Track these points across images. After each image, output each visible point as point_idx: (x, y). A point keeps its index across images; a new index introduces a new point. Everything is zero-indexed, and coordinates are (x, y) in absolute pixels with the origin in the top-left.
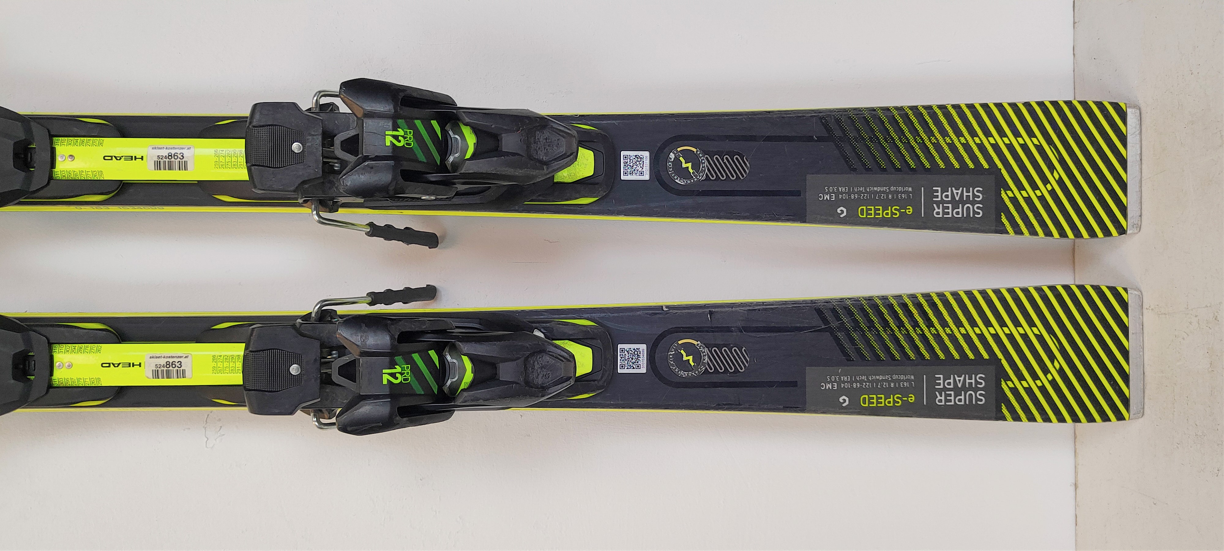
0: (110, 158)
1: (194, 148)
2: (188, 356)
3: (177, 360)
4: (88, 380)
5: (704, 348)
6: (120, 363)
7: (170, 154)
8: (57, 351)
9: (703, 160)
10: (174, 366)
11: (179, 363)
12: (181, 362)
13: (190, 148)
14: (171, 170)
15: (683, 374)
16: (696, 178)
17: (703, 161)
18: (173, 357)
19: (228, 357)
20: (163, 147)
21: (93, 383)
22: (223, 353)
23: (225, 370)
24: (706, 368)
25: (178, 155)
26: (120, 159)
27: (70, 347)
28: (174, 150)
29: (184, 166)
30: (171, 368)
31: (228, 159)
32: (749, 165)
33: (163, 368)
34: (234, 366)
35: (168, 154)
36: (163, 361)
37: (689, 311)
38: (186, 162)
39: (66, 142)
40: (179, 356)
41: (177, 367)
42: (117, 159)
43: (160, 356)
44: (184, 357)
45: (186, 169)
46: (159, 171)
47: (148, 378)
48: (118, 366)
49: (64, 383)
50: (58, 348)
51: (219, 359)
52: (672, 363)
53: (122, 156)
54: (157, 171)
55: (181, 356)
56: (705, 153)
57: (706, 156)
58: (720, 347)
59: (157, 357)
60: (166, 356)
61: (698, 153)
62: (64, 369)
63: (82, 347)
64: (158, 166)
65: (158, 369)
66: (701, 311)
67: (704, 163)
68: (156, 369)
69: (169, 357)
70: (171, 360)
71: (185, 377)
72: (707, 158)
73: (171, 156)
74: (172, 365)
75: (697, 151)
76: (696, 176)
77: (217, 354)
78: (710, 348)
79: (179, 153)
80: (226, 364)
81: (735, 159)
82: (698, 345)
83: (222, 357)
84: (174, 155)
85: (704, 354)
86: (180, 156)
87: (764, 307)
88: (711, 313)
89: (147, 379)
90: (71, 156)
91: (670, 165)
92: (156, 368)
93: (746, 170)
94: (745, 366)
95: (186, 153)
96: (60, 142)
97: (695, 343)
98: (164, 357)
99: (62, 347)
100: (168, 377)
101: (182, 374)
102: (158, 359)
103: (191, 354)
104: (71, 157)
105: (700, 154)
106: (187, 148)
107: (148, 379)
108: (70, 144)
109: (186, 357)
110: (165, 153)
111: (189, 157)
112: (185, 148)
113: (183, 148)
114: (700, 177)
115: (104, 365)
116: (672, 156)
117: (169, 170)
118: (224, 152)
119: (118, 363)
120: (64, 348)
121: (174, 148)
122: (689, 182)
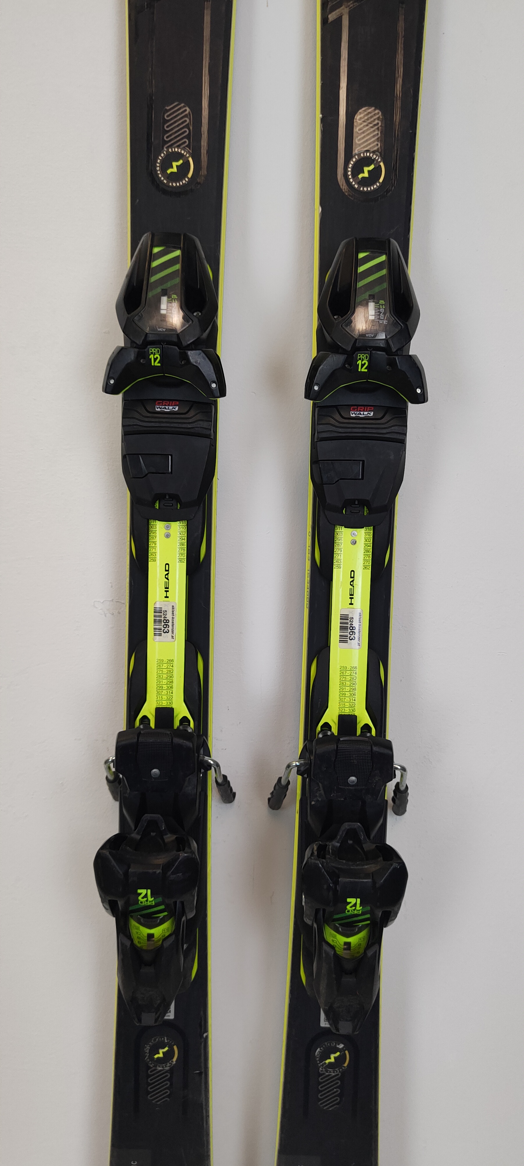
0: (352, 576)
1: (359, 649)
2: (173, 638)
3: (170, 629)
4: (154, 551)
5: (169, 1066)
6: (168, 580)
7: (354, 628)
8: (181, 524)
9: (337, 1072)
10: (165, 626)
11: (167, 631)
12: (168, 632)
13: (359, 646)
14: (340, 628)
15: (147, 1048)
16: (321, 1066)
17: (335, 1072)
18: (173, 626)
19: (172, 673)
20: (361, 622)
21: (152, 554)
22: (175, 668)
23: (160, 670)
24: (152, 1068)
25: (353, 635)
26: (351, 585)
27: (184, 535)
28: (358, 632)
29: (343, 640)
30: (163, 624)
31: (348, 678)
32: (330, 1109)
33: (163, 617)
34: (164, 678)
35: (354, 627)
36: (169, 617)
37: (203, 1055)
38: (346, 642)
39: (369, 537)
40: (173, 630)
41: (164, 629)
42: (351, 582)
43: (174, 615)
44: (173, 635)
45: (341, 641)
46: (340, 618)
47: (155, 604)
48: (166, 578)
49: (152, 529)
50: (183, 525)
51: (170, 665)
52: (157, 1040)
53: (353, 587)
54: (339, 616)
55: (173, 632)
56: (343, 1073)
57: (340, 1074)
58: (170, 1079)
59: (173, 611)
60: (174, 619)
61: (343, 1068)
62: (165, 531)
63: (184, 545)
64: (344, 618)
65: (163, 613)
66: (203, 1065)
67: (334, 1073)
68: (162, 611)
69: (173, 622)
70: (170, 624)
71: (154, 635)
72: (338, 1075)
73: (353, 629)
74: (166, 625)
75: (344, 1067)
76: (322, 1065)
77: (175, 663)
78: (169, 1071)
79: (355, 636)
80: (165, 671)
81: (337, 1098)
82: (173, 1062)
83: (172, 668)
84: (352, 632)
85: (164, 1067)
86: (352, 636)
87: (205, 1117)
88: (201, 1073)
89: (154, 602)
90: (356, 542)
91: (333, 1044)
92: (164, 611)
93: (327, 1107)
94: (153, 1100)
95: (355, 642)
96: (369, 531)
97: (175, 1059)
98: (173, 618)
99: (185, 528)
100: (155, 621)
101: (158, 633)
102: (172, 612)
103: (175, 641)
104: (354, 542)
105: (342, 1069)
106: (359, 642)
107: (153, 604)
108: (366, 541)
109: (172, 637)
110: (356, 624)
111: (351, 645)
112: (359, 641)
113: (359, 639)
114: (322, 1068)
115: (167, 566)
116: (341, 1046)
117: (340, 627)
118: (355, 675)
119: (169, 578)
120: (183, 530)
121: (360, 631)
122: (318, 1059)
